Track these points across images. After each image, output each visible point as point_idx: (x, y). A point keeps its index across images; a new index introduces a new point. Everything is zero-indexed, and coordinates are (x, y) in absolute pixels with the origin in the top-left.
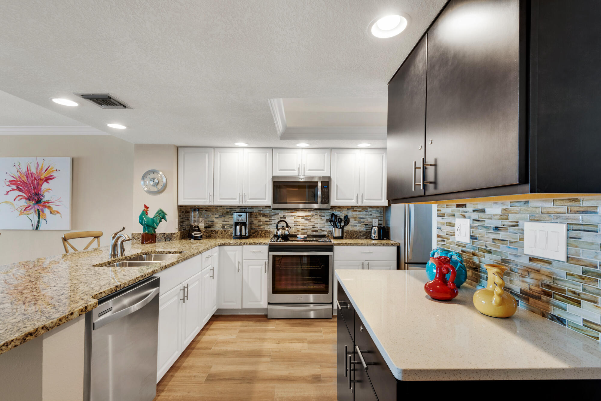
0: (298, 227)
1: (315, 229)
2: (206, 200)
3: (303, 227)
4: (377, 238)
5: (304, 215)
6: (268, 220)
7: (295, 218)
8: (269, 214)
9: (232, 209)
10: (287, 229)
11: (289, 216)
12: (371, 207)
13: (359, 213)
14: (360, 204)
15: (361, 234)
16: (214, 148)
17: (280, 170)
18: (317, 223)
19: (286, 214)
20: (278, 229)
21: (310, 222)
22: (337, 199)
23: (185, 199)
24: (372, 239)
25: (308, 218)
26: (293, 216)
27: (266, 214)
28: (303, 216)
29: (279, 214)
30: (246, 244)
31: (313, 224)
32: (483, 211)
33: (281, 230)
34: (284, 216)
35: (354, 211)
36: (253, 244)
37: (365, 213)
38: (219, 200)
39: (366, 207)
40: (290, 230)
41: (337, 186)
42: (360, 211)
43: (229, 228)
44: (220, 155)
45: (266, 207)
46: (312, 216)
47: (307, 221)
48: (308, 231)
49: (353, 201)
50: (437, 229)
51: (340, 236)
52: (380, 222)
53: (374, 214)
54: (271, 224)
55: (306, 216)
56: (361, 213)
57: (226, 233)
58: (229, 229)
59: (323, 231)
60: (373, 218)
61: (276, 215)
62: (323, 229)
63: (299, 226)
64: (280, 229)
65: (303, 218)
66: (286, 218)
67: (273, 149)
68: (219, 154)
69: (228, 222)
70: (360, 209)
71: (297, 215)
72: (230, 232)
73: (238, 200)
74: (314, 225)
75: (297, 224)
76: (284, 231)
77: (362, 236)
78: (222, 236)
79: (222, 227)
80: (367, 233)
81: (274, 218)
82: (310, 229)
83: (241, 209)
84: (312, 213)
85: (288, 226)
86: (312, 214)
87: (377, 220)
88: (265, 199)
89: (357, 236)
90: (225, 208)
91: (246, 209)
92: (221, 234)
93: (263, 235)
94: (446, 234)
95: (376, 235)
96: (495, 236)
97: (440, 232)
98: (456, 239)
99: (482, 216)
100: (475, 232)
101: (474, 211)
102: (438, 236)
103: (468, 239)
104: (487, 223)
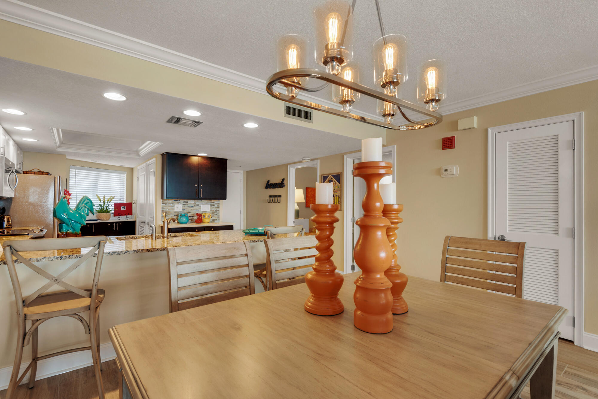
50: (162, 208)
94: (168, 210)
96: (192, 208)
97: (164, 210)
98: (175, 211)
99: (187, 203)
100: (184, 208)
101: (183, 202)
102: (162, 211)
103: (181, 210)
104: (189, 205)
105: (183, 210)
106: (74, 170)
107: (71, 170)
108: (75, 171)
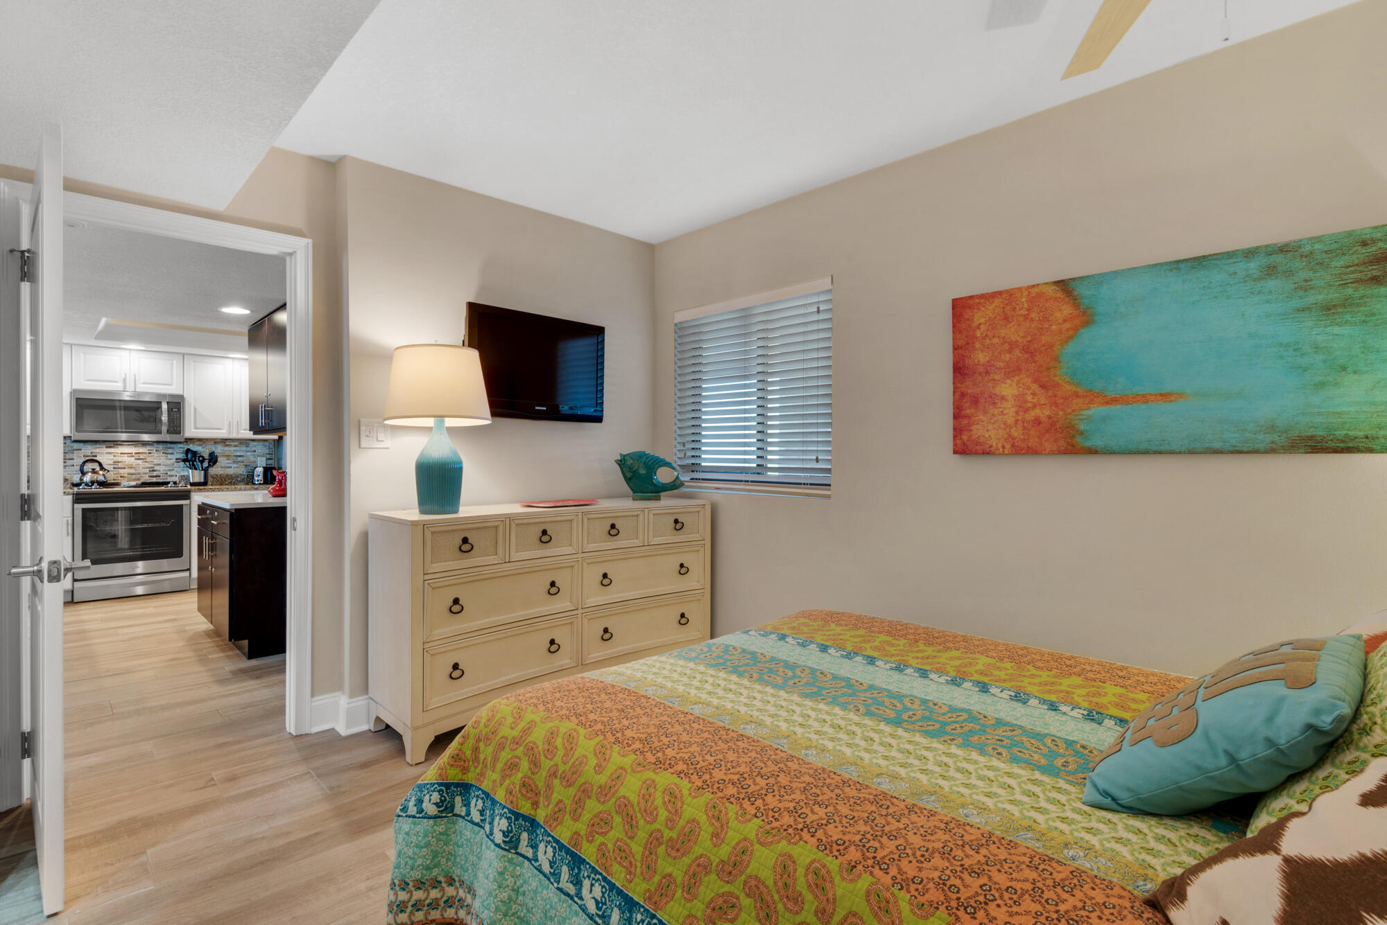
0: (121, 471)
1: (155, 474)
3: (133, 471)
4: (262, 482)
7: (116, 456)
10: (101, 472)
11: (103, 453)
12: (253, 440)
13: (235, 448)
14: (234, 435)
15: (237, 479)
17: (88, 380)
18: (160, 465)
19: (97, 450)
20: (83, 473)
21: (146, 462)
22: (196, 428)
24: (255, 484)
25: (142, 456)
26: (110, 453)
28: (132, 453)
31: (152, 466)
33: (90, 474)
34: (91, 453)
35: (227, 445)
37: (244, 448)
39: (246, 440)
40: (108, 475)
41: (195, 409)
42: (235, 446)
46: (149, 453)
47: (140, 462)
48: (141, 477)
49: (224, 431)
51: (202, 480)
52: (270, 462)
53: (260, 451)
55: (136, 453)
56: (238, 448)
59: (171, 476)
60: (259, 456)
62: (169, 473)
63: (124, 468)
64: (87, 473)
65: (132, 457)
66: (97, 456)
70: (236, 443)
71: (120, 452)
75: (120, 465)
76: (95, 476)
77: (240, 481)
80: (247, 476)
81: (70, 457)
82: (145, 473)
84: (148, 448)
85: (102, 468)
86: (148, 450)
87: (265, 459)
89: (230, 482)
95: (261, 478)
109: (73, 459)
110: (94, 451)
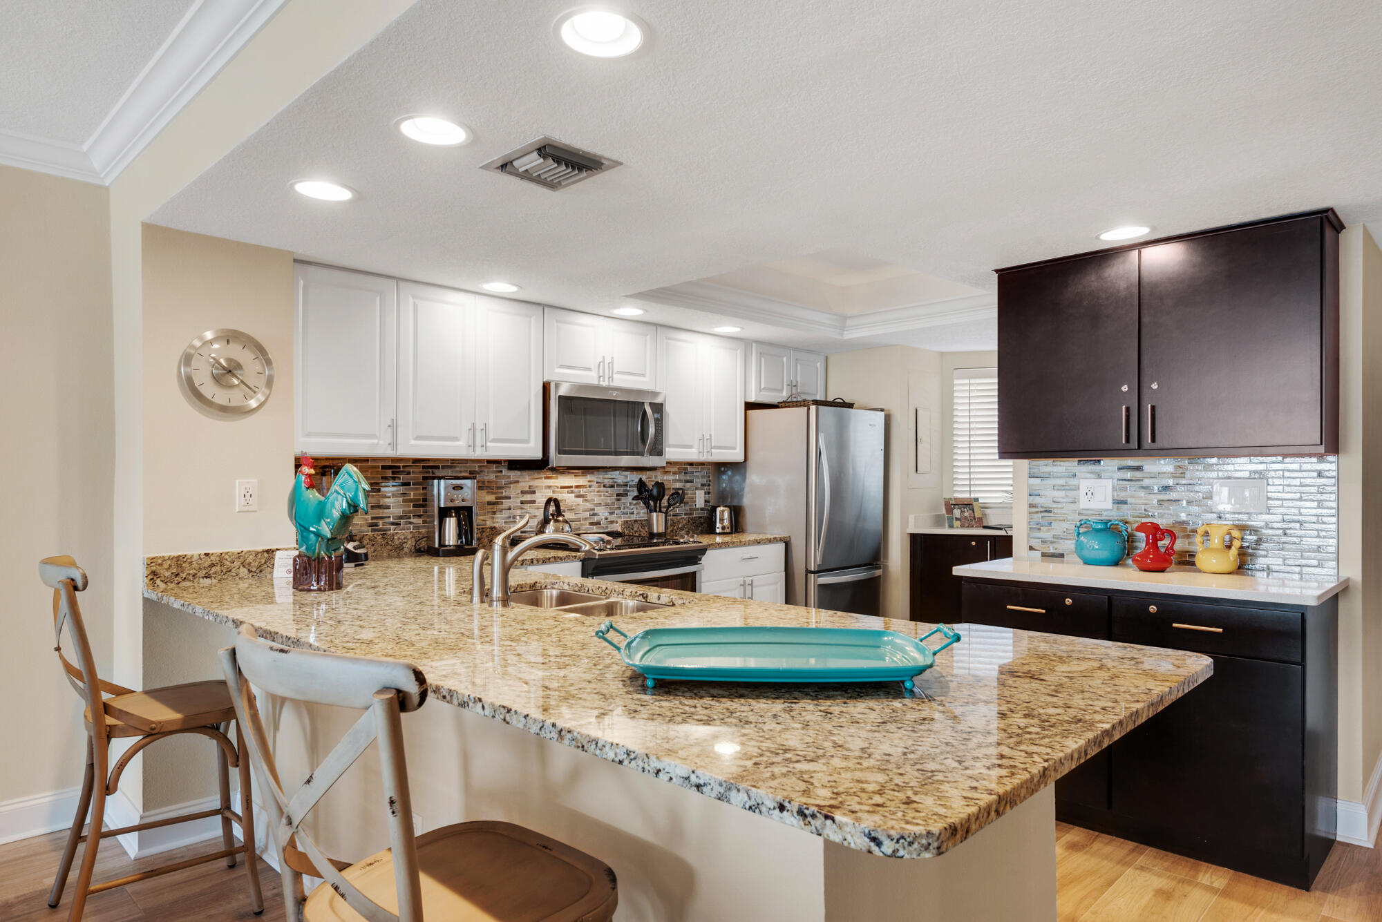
1: (595, 519)
2: (375, 441)
4: (728, 530)
5: (574, 485)
6: (492, 498)
7: (554, 492)
8: (496, 482)
9: (399, 467)
12: (691, 464)
14: (704, 457)
15: (680, 526)
16: (398, 279)
17: (562, 367)
18: (600, 504)
19: (535, 483)
21: (586, 500)
22: (669, 446)
23: (309, 435)
24: (716, 534)
25: (582, 491)
26: (549, 487)
27: (488, 482)
28: (571, 487)
29: (518, 482)
30: (535, 562)
31: (592, 506)
32: (1138, 468)
33: (552, 523)
34: (530, 486)
35: (666, 473)
36: (551, 560)
37: (683, 477)
38: (413, 442)
42: (674, 473)
43: (392, 527)
44: (416, 307)
45: (489, 462)
46: (590, 486)
47: (580, 500)
48: (582, 524)
49: (693, 450)
50: (1030, 495)
53: (698, 480)
54: (501, 510)
55: (577, 487)
56: (677, 477)
57: (387, 543)
58: (390, 530)
59: (613, 522)
60: (697, 489)
61: (512, 485)
64: (548, 520)
65: (572, 492)
66: (534, 492)
67: (546, 309)
68: (411, 300)
69: (388, 507)
70: (676, 469)
71: (559, 485)
72: (399, 539)
73: (461, 443)
74: (593, 509)
77: (681, 529)
78: (375, 551)
79: (371, 525)
80: (689, 521)
81: (505, 494)
82: (585, 519)
83: (424, 467)
84: (589, 477)
86: (589, 481)
88: (527, 441)
89: (672, 531)
90: (378, 467)
91: (438, 467)
92: (373, 545)
93: (486, 540)
94: (1054, 502)
96: (1161, 497)
97: (1037, 500)
98: (1082, 506)
99: (1138, 474)
100: (1122, 495)
101: (1120, 469)
102: (1031, 506)
103: (1109, 504)
104: (1146, 482)
105: (1120, 502)
106: (967, 381)
107: (956, 382)
108: (970, 384)
109: (510, 498)
110: (532, 483)
